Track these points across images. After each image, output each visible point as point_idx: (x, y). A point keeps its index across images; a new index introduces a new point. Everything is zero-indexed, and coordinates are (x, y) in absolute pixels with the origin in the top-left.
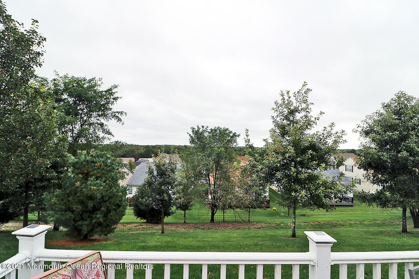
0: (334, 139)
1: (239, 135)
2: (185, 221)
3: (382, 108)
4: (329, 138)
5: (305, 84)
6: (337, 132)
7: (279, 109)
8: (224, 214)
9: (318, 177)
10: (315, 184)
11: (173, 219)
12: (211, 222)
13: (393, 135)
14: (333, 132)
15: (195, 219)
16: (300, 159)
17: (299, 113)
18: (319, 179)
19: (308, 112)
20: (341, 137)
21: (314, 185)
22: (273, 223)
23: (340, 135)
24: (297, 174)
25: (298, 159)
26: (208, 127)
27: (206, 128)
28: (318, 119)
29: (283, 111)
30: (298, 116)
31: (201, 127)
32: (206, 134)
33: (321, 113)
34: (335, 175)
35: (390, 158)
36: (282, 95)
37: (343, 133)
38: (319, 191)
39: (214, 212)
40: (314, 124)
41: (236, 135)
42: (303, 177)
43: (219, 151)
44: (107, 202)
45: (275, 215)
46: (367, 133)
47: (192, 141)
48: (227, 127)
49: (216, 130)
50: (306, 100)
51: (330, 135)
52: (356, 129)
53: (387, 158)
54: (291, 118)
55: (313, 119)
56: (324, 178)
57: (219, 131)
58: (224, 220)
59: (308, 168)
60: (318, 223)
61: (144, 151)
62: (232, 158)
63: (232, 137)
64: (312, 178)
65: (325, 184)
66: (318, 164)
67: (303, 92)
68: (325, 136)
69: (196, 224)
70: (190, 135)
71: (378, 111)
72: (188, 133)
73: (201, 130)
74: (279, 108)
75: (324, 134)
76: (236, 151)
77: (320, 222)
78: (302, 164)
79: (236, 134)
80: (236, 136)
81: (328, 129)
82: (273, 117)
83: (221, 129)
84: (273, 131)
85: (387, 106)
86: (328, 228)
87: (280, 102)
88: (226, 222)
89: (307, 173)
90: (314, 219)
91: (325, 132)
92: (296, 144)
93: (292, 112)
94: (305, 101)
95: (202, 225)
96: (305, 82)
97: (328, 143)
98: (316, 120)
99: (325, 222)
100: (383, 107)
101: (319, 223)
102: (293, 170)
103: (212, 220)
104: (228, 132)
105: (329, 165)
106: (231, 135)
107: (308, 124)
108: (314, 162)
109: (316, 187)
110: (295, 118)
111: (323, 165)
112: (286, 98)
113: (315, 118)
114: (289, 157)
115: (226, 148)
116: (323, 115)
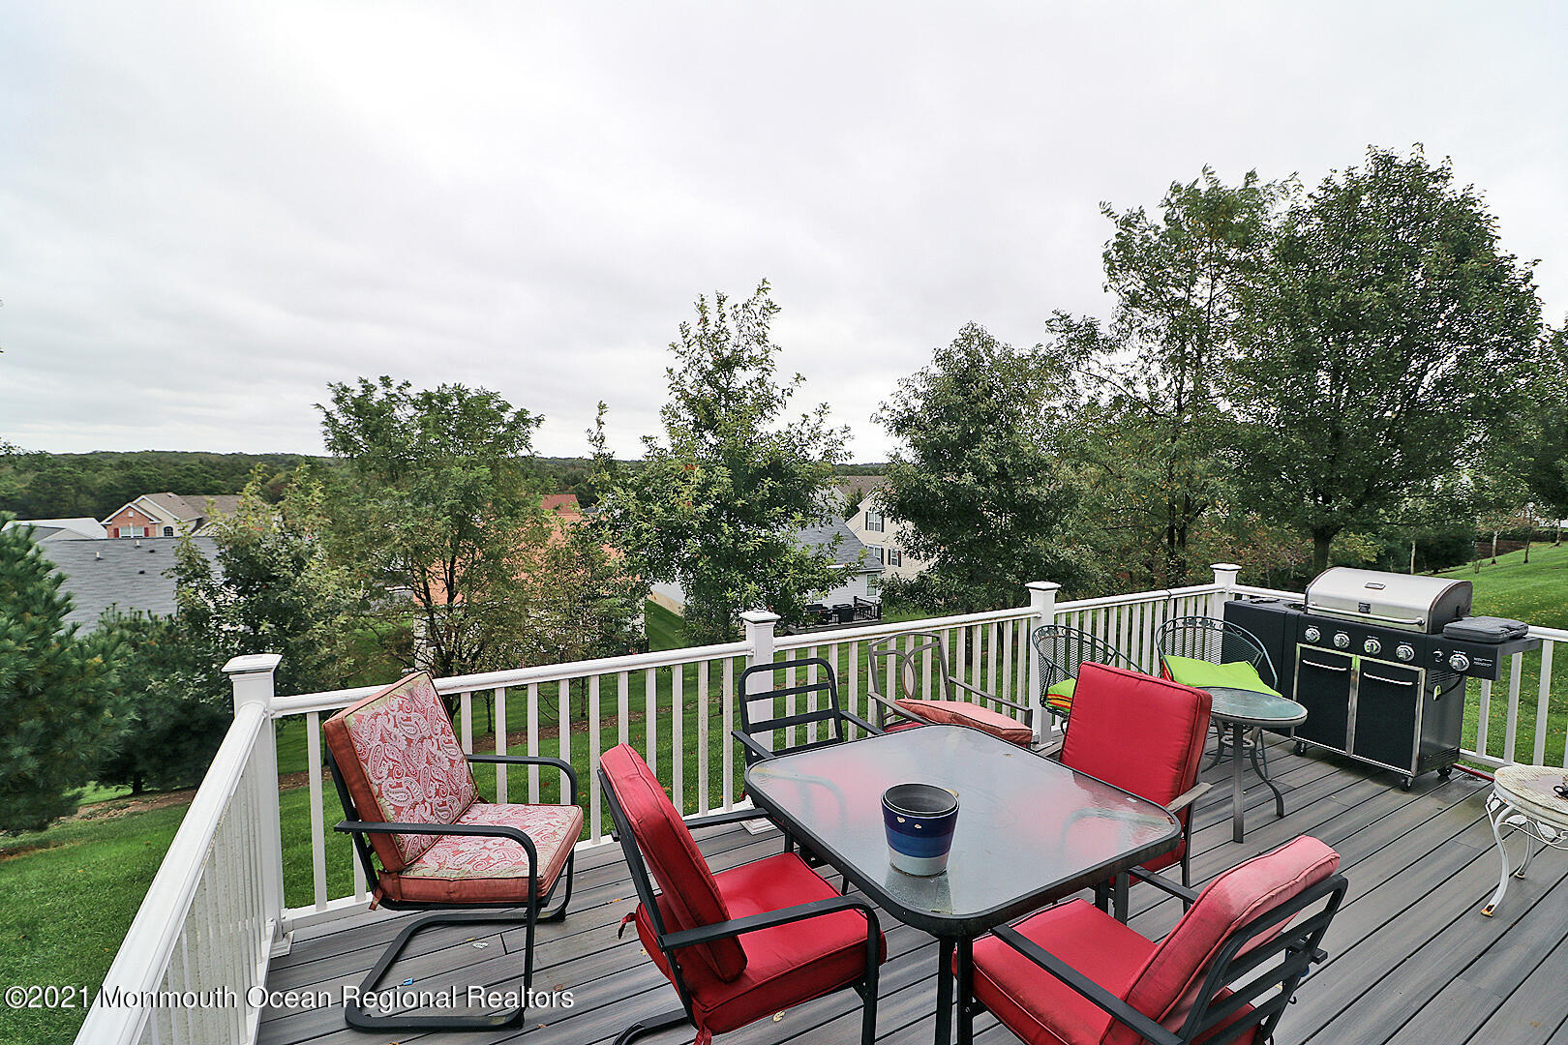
0: (824, 448)
1: (539, 421)
3: (934, 362)
4: (813, 445)
5: (766, 286)
6: (832, 431)
7: (691, 351)
9: (784, 547)
10: (778, 564)
13: (950, 432)
14: (825, 428)
16: (743, 502)
17: (744, 368)
18: (787, 552)
19: (767, 370)
20: (841, 443)
21: (775, 567)
23: (840, 437)
24: (737, 541)
25: (739, 503)
26: (408, 384)
27: (400, 388)
28: (789, 394)
29: (704, 358)
30: (742, 378)
31: (377, 383)
32: (404, 413)
33: (798, 378)
34: (821, 541)
35: (943, 488)
36: (702, 309)
37: (846, 434)
38: (787, 580)
40: (779, 406)
41: (529, 421)
42: (751, 548)
43: (468, 480)
46: (901, 426)
47: (341, 440)
48: (491, 389)
49: (444, 399)
50: (764, 336)
51: (815, 437)
52: (880, 415)
53: (938, 488)
54: (723, 382)
55: (777, 393)
56: (798, 549)
57: (460, 401)
59: (763, 525)
62: (517, 505)
63: (512, 427)
64: (772, 551)
65: (800, 563)
66: (786, 514)
67: (757, 310)
68: (805, 438)
70: (328, 414)
71: (925, 371)
72: (318, 406)
73: (379, 395)
74: (691, 349)
75: (801, 434)
76: (527, 477)
78: (747, 515)
79: (528, 417)
80: (527, 422)
81: (814, 419)
82: (670, 371)
83: (469, 396)
84: (670, 414)
85: (944, 358)
87: (695, 329)
89: (759, 537)
91: (805, 427)
92: (735, 460)
93: (727, 365)
94: (761, 339)
96: (764, 281)
97: (811, 457)
98: (785, 395)
100: (937, 361)
102: (727, 532)
104: (494, 406)
105: (812, 516)
106: (508, 417)
107: (766, 404)
108: (778, 508)
109: (779, 571)
110: (732, 385)
111: (798, 516)
112: (713, 317)
113: (784, 390)
114: (718, 497)
115: (494, 466)
116: (802, 382)
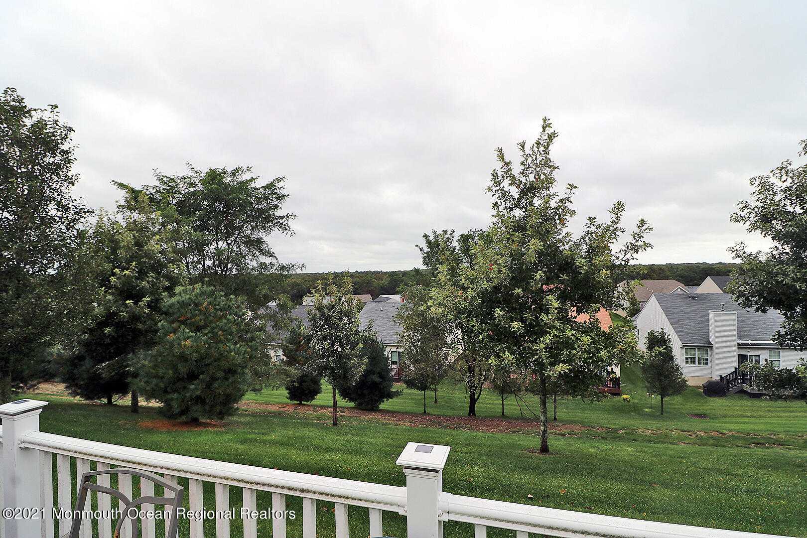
2: (425, 411)
8: (503, 401)
11: (414, 406)
12: (469, 415)
15: (453, 409)
22: (602, 427)
26: (454, 232)
33: (572, 187)
39: (476, 397)
44: (211, 367)
45: (629, 412)
58: (503, 414)
60: (716, 434)
61: (387, 281)
69: (438, 416)
70: (422, 249)
72: (417, 246)
77: (725, 431)
86: (736, 446)
88: (507, 417)
90: (718, 425)
95: (447, 420)
99: (739, 432)
101: (720, 435)
103: (472, 411)
116: (574, 190)
